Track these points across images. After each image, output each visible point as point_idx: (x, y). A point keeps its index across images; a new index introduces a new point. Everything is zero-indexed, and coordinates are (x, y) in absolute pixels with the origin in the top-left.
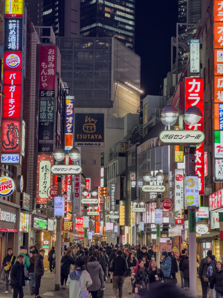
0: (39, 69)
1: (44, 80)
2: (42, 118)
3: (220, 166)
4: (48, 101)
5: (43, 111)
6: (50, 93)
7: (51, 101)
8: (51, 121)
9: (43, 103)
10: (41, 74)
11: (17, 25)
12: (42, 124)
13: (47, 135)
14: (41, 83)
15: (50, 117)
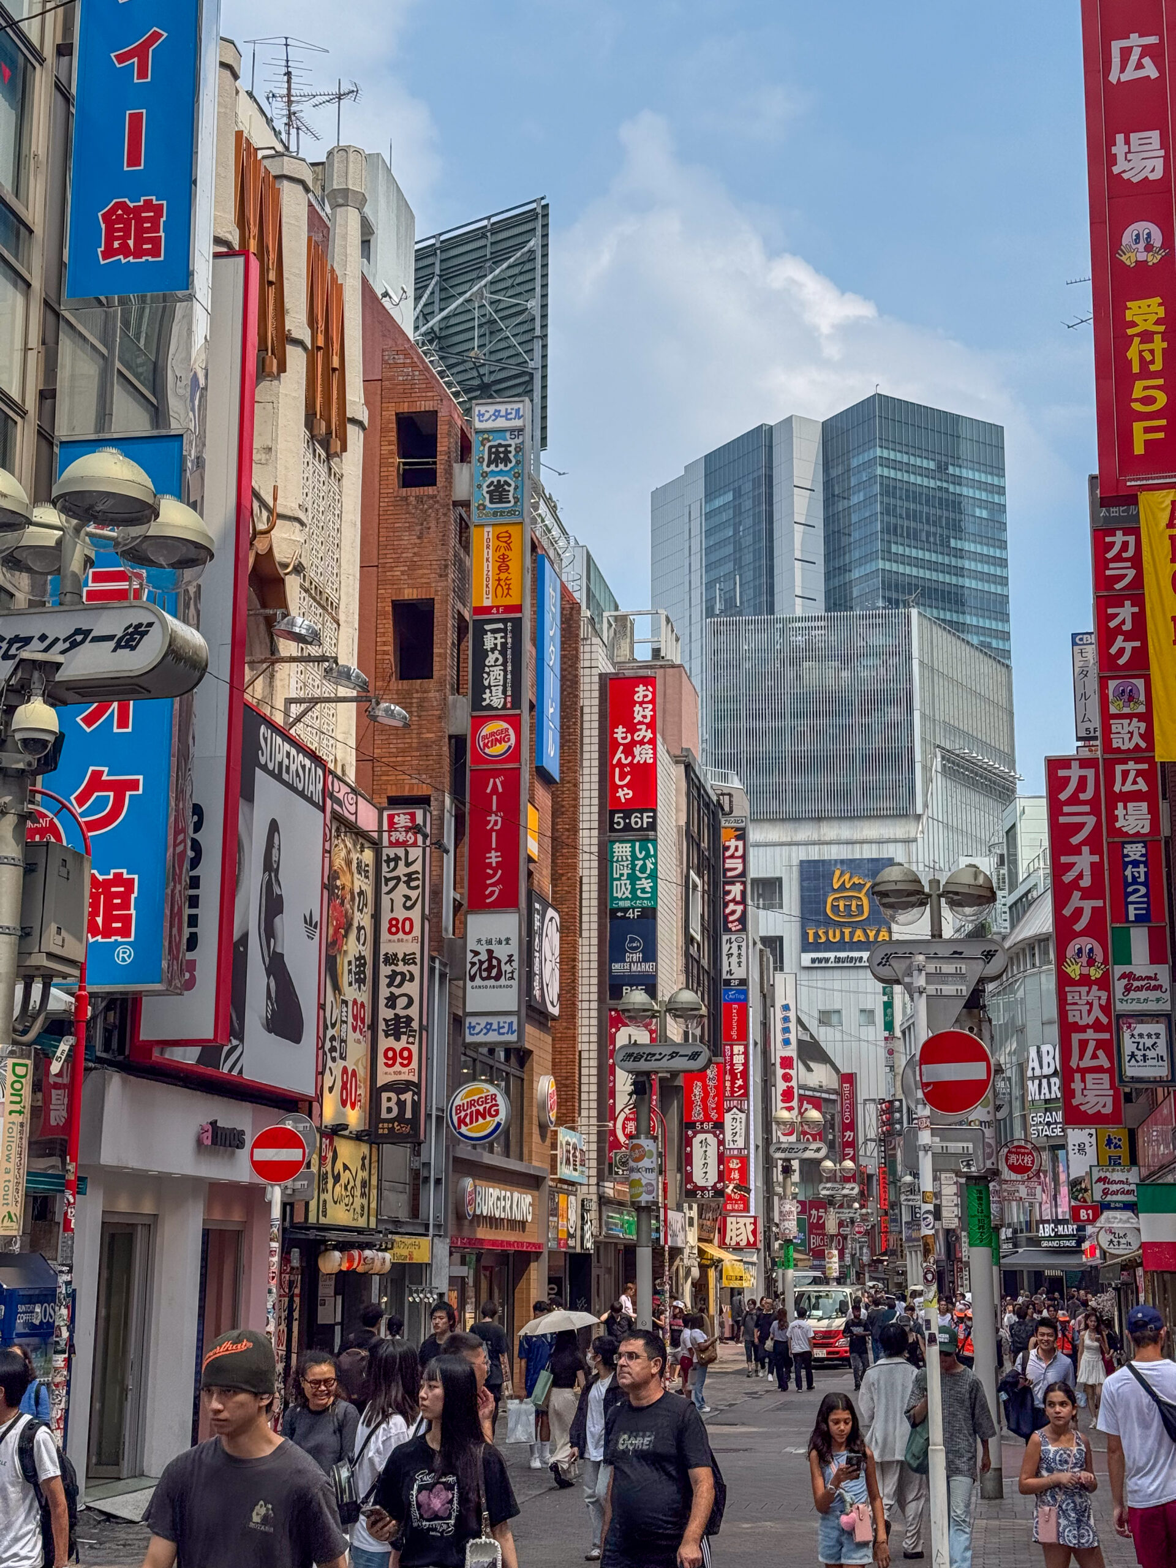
0: (608, 746)
1: (621, 779)
2: (619, 895)
3: (1133, 1036)
4: (637, 844)
5: (622, 875)
6: (642, 819)
7: (645, 840)
8: (646, 903)
9: (621, 850)
10: (615, 762)
11: (505, 637)
12: (619, 914)
13: (637, 948)
14: (615, 788)
15: (643, 891)
